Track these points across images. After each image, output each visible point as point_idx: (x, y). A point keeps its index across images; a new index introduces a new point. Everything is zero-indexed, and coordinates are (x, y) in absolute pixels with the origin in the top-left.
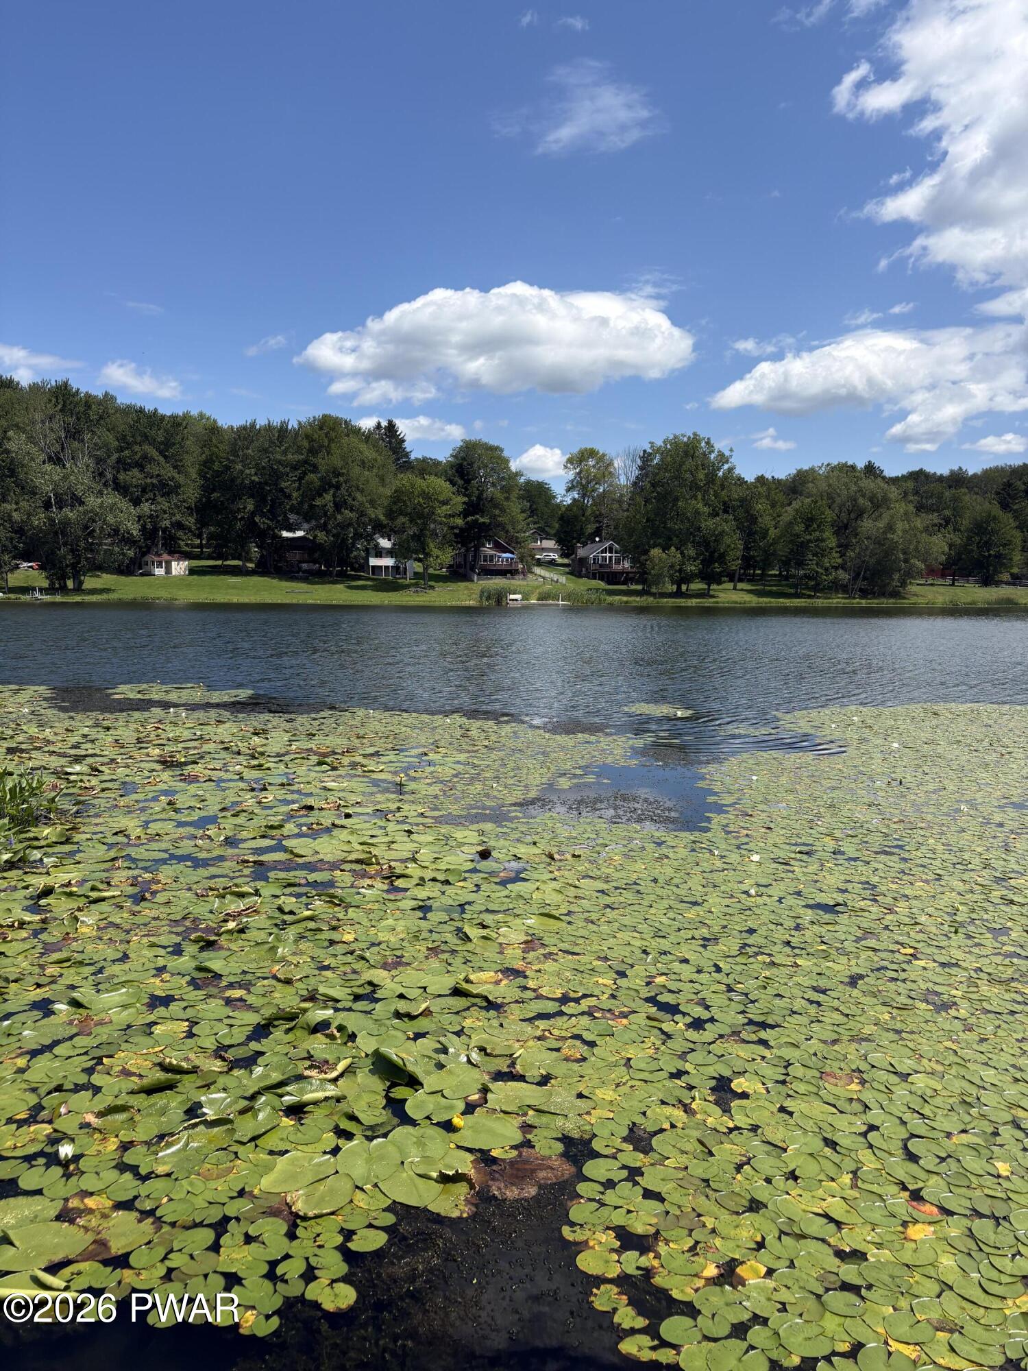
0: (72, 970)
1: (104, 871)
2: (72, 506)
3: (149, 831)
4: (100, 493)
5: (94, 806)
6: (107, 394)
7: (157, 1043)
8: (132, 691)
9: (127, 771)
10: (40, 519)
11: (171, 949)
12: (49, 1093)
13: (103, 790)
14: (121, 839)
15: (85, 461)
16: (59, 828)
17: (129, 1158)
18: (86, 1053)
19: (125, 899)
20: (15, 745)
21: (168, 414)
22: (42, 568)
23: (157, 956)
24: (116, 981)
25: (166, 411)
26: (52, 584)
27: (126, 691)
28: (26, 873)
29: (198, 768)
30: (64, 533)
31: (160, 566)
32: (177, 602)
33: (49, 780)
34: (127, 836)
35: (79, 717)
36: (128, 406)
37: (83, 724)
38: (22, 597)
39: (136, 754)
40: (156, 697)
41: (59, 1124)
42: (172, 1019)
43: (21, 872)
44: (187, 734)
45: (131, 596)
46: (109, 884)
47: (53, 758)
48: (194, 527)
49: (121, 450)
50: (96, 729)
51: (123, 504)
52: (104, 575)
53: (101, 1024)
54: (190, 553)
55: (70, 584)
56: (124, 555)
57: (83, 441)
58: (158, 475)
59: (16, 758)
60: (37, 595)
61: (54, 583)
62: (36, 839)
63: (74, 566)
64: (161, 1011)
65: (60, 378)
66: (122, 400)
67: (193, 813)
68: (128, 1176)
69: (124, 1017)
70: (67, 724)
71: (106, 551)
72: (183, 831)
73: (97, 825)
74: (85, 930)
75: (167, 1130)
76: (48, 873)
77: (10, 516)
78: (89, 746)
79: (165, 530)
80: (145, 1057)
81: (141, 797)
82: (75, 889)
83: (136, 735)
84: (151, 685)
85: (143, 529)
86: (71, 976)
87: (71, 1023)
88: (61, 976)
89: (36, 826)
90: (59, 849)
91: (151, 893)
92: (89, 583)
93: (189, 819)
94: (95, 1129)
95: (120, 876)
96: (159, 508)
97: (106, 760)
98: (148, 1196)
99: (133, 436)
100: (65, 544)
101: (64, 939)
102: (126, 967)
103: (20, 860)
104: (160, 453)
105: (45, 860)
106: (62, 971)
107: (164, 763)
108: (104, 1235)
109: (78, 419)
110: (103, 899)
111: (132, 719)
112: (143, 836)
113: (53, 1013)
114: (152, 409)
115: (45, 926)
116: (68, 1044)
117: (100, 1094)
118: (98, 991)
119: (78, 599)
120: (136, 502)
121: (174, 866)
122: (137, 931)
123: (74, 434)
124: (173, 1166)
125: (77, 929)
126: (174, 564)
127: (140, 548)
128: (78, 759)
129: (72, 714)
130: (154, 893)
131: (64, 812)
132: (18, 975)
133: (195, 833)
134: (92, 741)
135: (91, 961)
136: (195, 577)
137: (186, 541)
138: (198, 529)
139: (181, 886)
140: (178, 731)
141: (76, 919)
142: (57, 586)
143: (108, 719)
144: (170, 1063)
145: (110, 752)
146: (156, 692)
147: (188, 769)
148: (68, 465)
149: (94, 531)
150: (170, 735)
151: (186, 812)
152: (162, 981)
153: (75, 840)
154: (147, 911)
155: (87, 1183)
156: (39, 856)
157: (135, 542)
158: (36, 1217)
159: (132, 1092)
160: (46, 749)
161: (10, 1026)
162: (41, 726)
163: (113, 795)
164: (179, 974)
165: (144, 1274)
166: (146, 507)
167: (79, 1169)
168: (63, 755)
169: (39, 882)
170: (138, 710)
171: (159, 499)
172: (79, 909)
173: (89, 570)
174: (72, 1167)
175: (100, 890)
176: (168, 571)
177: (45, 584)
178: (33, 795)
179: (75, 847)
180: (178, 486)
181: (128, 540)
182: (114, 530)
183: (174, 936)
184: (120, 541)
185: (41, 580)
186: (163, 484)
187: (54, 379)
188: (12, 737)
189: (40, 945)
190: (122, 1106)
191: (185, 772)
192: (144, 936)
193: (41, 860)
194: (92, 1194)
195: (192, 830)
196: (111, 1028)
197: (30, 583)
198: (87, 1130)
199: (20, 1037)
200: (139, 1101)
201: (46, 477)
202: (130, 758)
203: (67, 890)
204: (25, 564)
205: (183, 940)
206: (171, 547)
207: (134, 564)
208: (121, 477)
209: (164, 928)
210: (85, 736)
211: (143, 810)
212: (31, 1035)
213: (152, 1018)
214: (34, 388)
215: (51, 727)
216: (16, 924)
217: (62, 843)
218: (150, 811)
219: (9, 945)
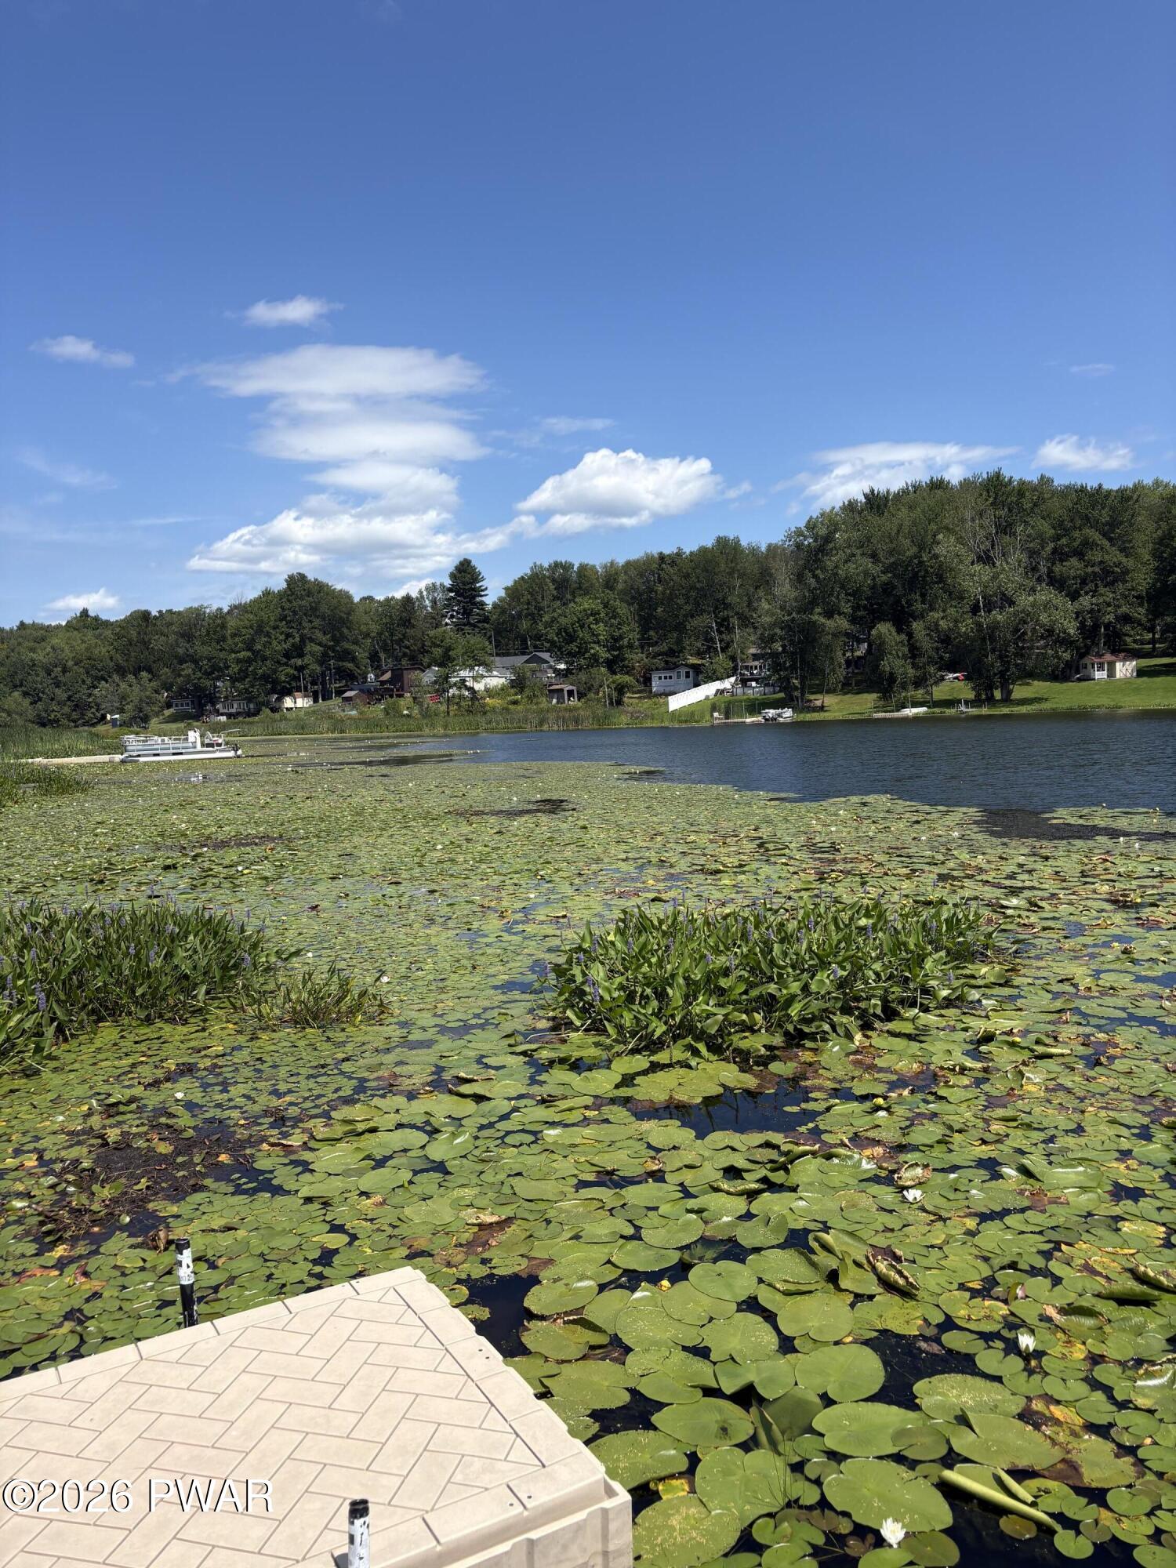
0: (1019, 1132)
1: (1049, 1023)
2: (1002, 608)
3: (1100, 982)
4: (1033, 590)
5: (1035, 946)
6: (1042, 477)
7: (1125, 1243)
8: (1073, 815)
9: (1071, 909)
10: (967, 626)
11: (1136, 1131)
12: (1003, 1268)
13: (1044, 929)
14: (1066, 987)
15: (1017, 556)
16: (997, 968)
17: (1101, 1373)
18: (1041, 1233)
19: (1077, 1059)
20: (946, 872)
21: (1115, 488)
22: (967, 678)
23: (1119, 1136)
24: (1070, 1155)
25: (1112, 485)
26: (978, 695)
27: (1064, 815)
28: (964, 1013)
29: (1159, 913)
30: (992, 638)
31: (1101, 668)
32: (1121, 711)
33: (986, 913)
34: (1075, 986)
35: (1013, 843)
36: (1067, 487)
37: (1018, 852)
38: (947, 710)
39: (1080, 889)
40: (1102, 824)
41: (1016, 1307)
42: (1143, 1218)
43: (958, 1011)
44: (1142, 870)
45: (1067, 705)
46: (1055, 1038)
47: (987, 888)
48: (1144, 620)
49: (1058, 538)
50: (1033, 859)
51: (1059, 599)
52: (1036, 682)
53: (1056, 1203)
54: (1139, 650)
55: (998, 695)
56: (1059, 658)
57: (1015, 534)
58: (1101, 562)
59: (948, 886)
60: (963, 708)
61: (980, 695)
62: (973, 977)
63: (1002, 674)
64: (1127, 1205)
65: (992, 469)
66: (1059, 481)
67: (1155, 966)
68: (1099, 1396)
69: (1085, 1201)
70: (1000, 850)
71: (1038, 655)
72: (1145, 987)
73: (1039, 968)
74: (1031, 1088)
75: (1145, 1356)
76: (987, 1017)
77: (937, 625)
78: (1026, 877)
79: (1107, 626)
80: (1113, 1257)
81: (1089, 940)
82: (1018, 1039)
83: (1079, 868)
84: (1095, 809)
85: (1082, 627)
86: (1018, 1139)
87: (1021, 1192)
88: (1007, 1136)
89: (973, 963)
90: (997, 991)
91: (1108, 1058)
92: (1019, 692)
93: (1149, 973)
94: (1057, 1326)
95: (1068, 1032)
96: (1101, 600)
97: (1046, 894)
98: (1126, 1429)
99: (1072, 521)
100: (993, 650)
101: (1008, 1094)
102: (1082, 1141)
103: (957, 998)
104: (1104, 535)
105: (984, 1002)
106: (1009, 1131)
107: (1115, 902)
108: (1074, 1457)
109: (1010, 510)
110: (1050, 1056)
111: (1074, 849)
112: (1094, 988)
113: (1001, 1176)
114: (1095, 485)
115: (987, 1076)
116: (1019, 1216)
117: (1059, 1287)
118: (1050, 1163)
119: (1006, 710)
120: (1074, 596)
121: (1134, 1029)
122: (1093, 1100)
123: (1005, 528)
124: (1156, 1403)
125: (1022, 1086)
126: (1118, 665)
127: (1078, 649)
128: (1014, 892)
129: (1005, 840)
130: (1112, 1058)
131: (1000, 951)
132: (962, 1126)
133: (1160, 992)
134: (1030, 872)
135: (1040, 1126)
136: (1145, 679)
137: (1133, 637)
138: (1149, 620)
139: (1145, 1055)
140: (1131, 866)
141: (1021, 1074)
142: (984, 697)
143: (1046, 847)
144: (1145, 1273)
145: (1051, 886)
146: (1100, 818)
147: (1146, 912)
148: (998, 563)
149: (1024, 633)
150: (1122, 870)
151: (1147, 965)
152: (1127, 1167)
153: (1015, 983)
154: (1104, 1078)
155: (1053, 1387)
156: (977, 996)
157: (1072, 643)
158: (996, 1407)
159: (1099, 1296)
160: (979, 878)
161: (956, 1180)
162: (973, 852)
163: (1056, 936)
164: (1149, 1164)
165: (1126, 1524)
166: (1086, 601)
167: (1041, 1368)
168: (998, 886)
169: (980, 1026)
170: (1080, 838)
171: (1102, 590)
172: (1024, 1063)
173: (1020, 678)
174: (1033, 1363)
175: (1046, 1045)
176: (1111, 673)
177: (971, 695)
178: (970, 928)
179: (1015, 992)
180: (1126, 572)
181: (1066, 642)
182: (1048, 630)
183: (1140, 1115)
184: (1055, 642)
185: (966, 691)
186: (1107, 572)
187: (985, 472)
188: (943, 863)
189: (983, 1097)
190: (1088, 1308)
191: (1144, 916)
192: (1102, 1108)
193: (979, 1001)
194: (1058, 1402)
195: (1155, 988)
196: (1068, 1211)
197: (956, 696)
198: (1048, 1325)
199: (968, 1195)
200: (1107, 1308)
201: (974, 579)
202: (1073, 894)
203: (1010, 1039)
204: (951, 676)
205: (1152, 1122)
206: (1114, 646)
207: (1071, 668)
208: (1057, 569)
209: (1127, 1103)
210: (1021, 866)
211: (1092, 956)
212: (979, 1195)
213: (1117, 1211)
214: (966, 484)
215: (983, 854)
216: (957, 1068)
217: (1000, 985)
218: (1102, 959)
219: (951, 1090)
